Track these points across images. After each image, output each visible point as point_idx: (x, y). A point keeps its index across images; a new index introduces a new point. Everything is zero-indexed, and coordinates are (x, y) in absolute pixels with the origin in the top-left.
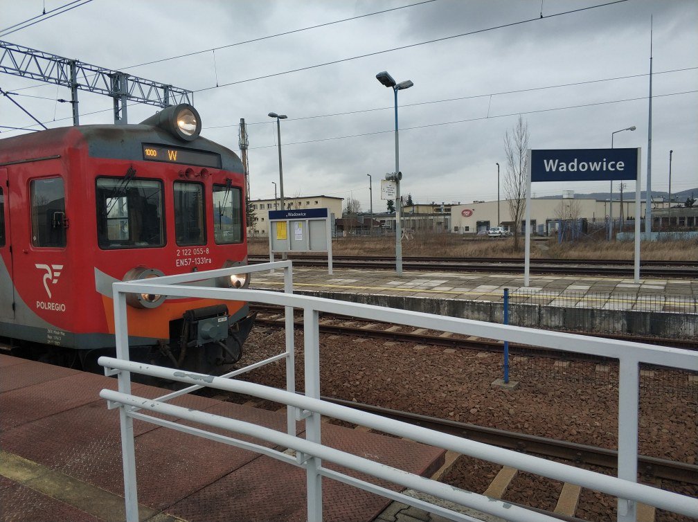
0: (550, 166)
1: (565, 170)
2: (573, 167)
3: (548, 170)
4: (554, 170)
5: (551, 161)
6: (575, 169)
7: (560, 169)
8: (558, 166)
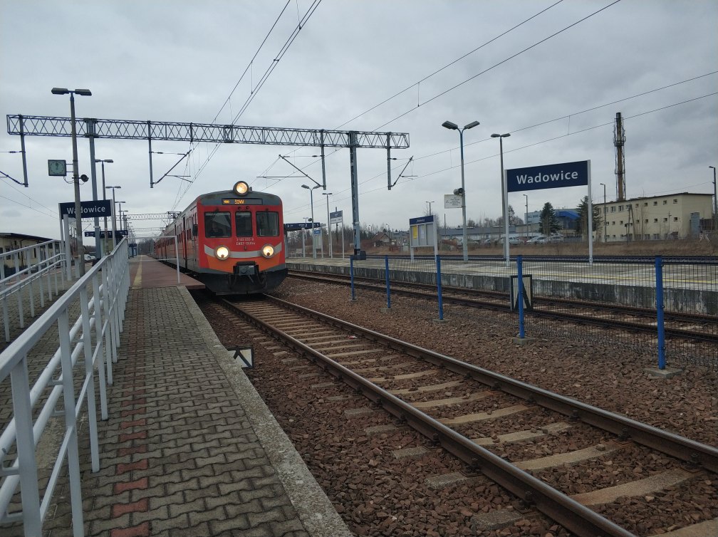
0: (521, 180)
1: (532, 181)
2: (538, 179)
3: (519, 183)
4: (524, 182)
5: (522, 176)
6: (540, 181)
7: (529, 182)
8: (527, 179)
